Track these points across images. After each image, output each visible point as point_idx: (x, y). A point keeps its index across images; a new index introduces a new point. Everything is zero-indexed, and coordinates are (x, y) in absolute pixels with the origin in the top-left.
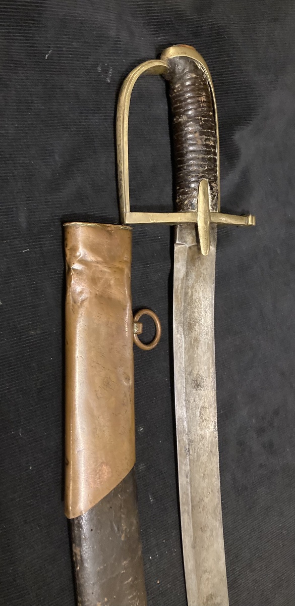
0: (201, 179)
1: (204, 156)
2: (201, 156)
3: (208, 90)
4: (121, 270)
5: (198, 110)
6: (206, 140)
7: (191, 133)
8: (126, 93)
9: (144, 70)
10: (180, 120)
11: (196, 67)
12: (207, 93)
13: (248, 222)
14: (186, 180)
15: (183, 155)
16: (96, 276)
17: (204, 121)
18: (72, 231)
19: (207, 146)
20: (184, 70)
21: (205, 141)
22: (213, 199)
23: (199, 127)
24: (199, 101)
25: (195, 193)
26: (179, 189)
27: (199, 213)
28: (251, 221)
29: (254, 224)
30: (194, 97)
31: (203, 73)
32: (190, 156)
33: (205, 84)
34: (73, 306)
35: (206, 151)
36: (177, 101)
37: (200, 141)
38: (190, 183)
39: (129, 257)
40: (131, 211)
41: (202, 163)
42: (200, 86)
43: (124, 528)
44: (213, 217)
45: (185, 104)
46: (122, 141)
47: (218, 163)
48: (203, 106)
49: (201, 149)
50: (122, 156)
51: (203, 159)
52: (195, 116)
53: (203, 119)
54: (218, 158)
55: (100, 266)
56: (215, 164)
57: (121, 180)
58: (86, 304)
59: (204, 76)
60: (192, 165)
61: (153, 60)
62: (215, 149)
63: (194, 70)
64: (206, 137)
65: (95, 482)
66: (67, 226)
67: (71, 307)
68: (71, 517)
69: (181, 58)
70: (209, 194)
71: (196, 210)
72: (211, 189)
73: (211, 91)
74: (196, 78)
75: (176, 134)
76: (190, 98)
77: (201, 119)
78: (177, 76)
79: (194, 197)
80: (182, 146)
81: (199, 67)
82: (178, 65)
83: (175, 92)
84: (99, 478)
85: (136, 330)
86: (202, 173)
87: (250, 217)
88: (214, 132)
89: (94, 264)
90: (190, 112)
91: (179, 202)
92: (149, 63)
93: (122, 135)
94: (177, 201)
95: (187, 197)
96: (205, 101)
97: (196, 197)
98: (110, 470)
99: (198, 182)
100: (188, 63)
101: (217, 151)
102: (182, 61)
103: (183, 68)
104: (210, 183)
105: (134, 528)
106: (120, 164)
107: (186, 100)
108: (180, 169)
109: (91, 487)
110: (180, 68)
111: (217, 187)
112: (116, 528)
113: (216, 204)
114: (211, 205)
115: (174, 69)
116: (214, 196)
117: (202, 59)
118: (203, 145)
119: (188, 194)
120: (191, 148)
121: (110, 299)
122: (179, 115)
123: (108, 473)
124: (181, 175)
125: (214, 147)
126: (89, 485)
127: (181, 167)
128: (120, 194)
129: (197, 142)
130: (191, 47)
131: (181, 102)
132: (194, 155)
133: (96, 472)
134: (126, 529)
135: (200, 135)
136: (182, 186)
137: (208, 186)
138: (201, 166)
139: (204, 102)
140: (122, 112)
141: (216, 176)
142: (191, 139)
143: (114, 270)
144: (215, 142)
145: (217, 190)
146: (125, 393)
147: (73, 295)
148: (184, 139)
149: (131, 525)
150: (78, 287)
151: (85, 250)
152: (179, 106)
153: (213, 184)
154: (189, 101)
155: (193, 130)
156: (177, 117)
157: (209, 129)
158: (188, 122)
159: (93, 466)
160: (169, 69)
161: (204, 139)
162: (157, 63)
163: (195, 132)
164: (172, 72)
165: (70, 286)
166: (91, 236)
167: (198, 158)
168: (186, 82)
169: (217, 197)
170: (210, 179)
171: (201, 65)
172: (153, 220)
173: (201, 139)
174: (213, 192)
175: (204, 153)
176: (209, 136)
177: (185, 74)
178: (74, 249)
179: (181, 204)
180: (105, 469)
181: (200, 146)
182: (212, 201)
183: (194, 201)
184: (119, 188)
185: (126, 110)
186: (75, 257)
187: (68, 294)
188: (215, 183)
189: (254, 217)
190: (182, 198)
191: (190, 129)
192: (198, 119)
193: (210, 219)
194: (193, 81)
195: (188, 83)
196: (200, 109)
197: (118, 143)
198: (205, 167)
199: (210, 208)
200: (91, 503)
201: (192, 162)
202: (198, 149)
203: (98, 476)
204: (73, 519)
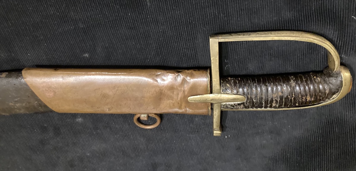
0: (246, 97)
1: (264, 99)
2: (264, 97)
3: (316, 102)
4: (180, 108)
5: (300, 95)
6: (277, 101)
7: (282, 88)
8: (312, 38)
9: (332, 53)
10: (292, 81)
11: (334, 94)
12: (313, 102)
13: (216, 131)
14: (245, 85)
15: (264, 83)
16: (175, 90)
17: (291, 99)
18: (204, 75)
19: (272, 101)
20: (332, 84)
21: (275, 100)
22: (231, 105)
23: (286, 95)
24: (306, 95)
25: (235, 91)
26: (238, 80)
27: (220, 95)
28: (217, 132)
29: (215, 135)
30: (310, 92)
31: (329, 99)
32: (264, 88)
33: (320, 100)
34: (155, 74)
35: (268, 101)
36: (307, 78)
37: (276, 96)
38: (242, 89)
39: (189, 112)
41: (258, 98)
42: (319, 97)
43: (17, 105)
44: (218, 105)
45: (304, 85)
46: (274, 35)
47: (259, 109)
48: (303, 98)
49: (269, 97)
50: (263, 36)
52: (295, 92)
53: (293, 98)
54: (263, 109)
55: (182, 93)
56: (258, 107)
57: (244, 35)
59: (327, 100)
60: (256, 89)
61: (339, 60)
62: (270, 107)
63: (332, 92)
64: (278, 101)
65: (43, 87)
66: (207, 71)
67: (153, 73)
68: (23, 72)
69: (342, 82)
70: (234, 103)
71: (222, 93)
72: (239, 104)
73: (315, 105)
74: (325, 93)
75: (281, 78)
76: (309, 88)
77: (292, 97)
78: (327, 79)
79: (232, 91)
80: (272, 82)
81: (334, 96)
82: (335, 79)
83: (314, 77)
84: (46, 90)
85: (142, 116)
86: (251, 97)
87: (219, 132)
88: (283, 107)
89: (182, 89)
90: (298, 88)
91: (228, 80)
92: (337, 57)
93: (279, 35)
94: (230, 79)
95: (232, 86)
96: (306, 101)
97: (232, 92)
98: (51, 97)
99: (244, 94)
100: (337, 87)
101: (269, 109)
102: (339, 82)
103: (333, 83)
104: (243, 103)
105: (18, 111)
106: (256, 34)
107: (308, 85)
108: (253, 80)
109: (40, 85)
110: (333, 80)
111: (240, 108)
112: (16, 100)
113: (227, 107)
114: (226, 104)
115: (332, 77)
116: (233, 106)
117: (340, 98)
118: (272, 99)
119: (234, 87)
120: (270, 89)
121: (160, 99)
122: (296, 80)
123: (49, 95)
124: (249, 82)
125: (271, 107)
126: (41, 83)
127: (255, 81)
128: (232, 34)
129: (275, 94)
130: (350, 90)
131: (306, 81)
132: (264, 91)
133: (49, 88)
134: (16, 106)
135: (280, 96)
136: (240, 82)
137: (241, 102)
138: (256, 97)
139: (306, 99)
140: (297, 35)
141: (249, 107)
142: (277, 89)
143: (180, 103)
144: (275, 107)
145: (238, 109)
146: (100, 107)
147: (161, 75)
148: (277, 83)
149: (20, 109)
151: (191, 83)
152: (303, 80)
153: (242, 106)
154: (307, 87)
155: (284, 90)
156: (294, 79)
157: (285, 103)
158: (290, 87)
159: (53, 86)
160: (332, 72)
161: (277, 99)
162: (337, 62)
163: (282, 93)
164: (330, 76)
165: (167, 73)
166: (201, 87)
167: (262, 95)
168: (322, 85)
169: (233, 109)
170: (246, 103)
171: (335, 98)
172: (213, 59)
173: (277, 97)
174: (236, 106)
175: (266, 99)
176: (280, 103)
177: (328, 84)
178: (192, 76)
179: (227, 82)
180: (52, 94)
181: (271, 96)
182: (229, 105)
183: (229, 91)
184: (238, 34)
185: (299, 38)
186: (187, 77)
187: (162, 71)
188: (243, 107)
189: (219, 135)
190: (231, 82)
191: (285, 88)
192: (292, 95)
193: (216, 103)
194: (323, 91)
195: (321, 86)
196: (300, 96)
197: (273, 32)
198: (255, 100)
199: (224, 103)
200: (31, 84)
201: (259, 89)
202: (269, 94)
203: (47, 89)
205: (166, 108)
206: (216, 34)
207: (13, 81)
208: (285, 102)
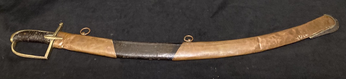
4: (67, 36)
5: (27, 35)
9: (13, 48)
11: (17, 34)
13: (61, 25)
16: (66, 42)
19: (37, 34)
23: (32, 36)
24: (25, 35)
33: (22, 32)
37: (35, 36)
40: (44, 56)
42: (22, 34)
44: (55, 35)
49: (37, 36)
51: (39, 36)
52: (29, 36)
53: (30, 34)
55: (64, 41)
56: (42, 33)
58: (71, 45)
59: (20, 32)
64: (35, 34)
66: (53, 47)
68: (116, 57)
69: (14, 38)
70: (49, 35)
71: (51, 39)
72: (47, 34)
73: (24, 31)
74: (20, 35)
75: (32, 41)
76: (24, 37)
83: (21, 40)
88: (34, 32)
90: (27, 37)
91: (47, 43)
92: (12, 46)
96: (26, 33)
98: (109, 46)
99: (44, 38)
100: (15, 36)
101: (39, 31)
103: (16, 38)
108: (40, 42)
109: (111, 51)
117: (16, 32)
121: (72, 40)
122: (27, 40)
130: (12, 35)
131: (24, 39)
133: (108, 50)
141: (45, 33)
142: (34, 38)
144: (37, 32)
145: (49, 33)
150: (67, 47)
151: (60, 44)
158: (29, 38)
160: (15, 41)
162: (13, 44)
164: (17, 40)
166: (57, 42)
168: (20, 37)
170: (45, 35)
177: (18, 37)
178: (59, 46)
183: (48, 40)
191: (31, 38)
198: (42, 36)
199: (52, 35)
200: (114, 52)
201: (39, 39)
204: (117, 56)
205: (72, 37)
206: (45, 60)
207: (120, 54)
208: (32, 33)
